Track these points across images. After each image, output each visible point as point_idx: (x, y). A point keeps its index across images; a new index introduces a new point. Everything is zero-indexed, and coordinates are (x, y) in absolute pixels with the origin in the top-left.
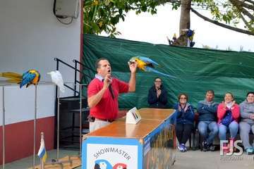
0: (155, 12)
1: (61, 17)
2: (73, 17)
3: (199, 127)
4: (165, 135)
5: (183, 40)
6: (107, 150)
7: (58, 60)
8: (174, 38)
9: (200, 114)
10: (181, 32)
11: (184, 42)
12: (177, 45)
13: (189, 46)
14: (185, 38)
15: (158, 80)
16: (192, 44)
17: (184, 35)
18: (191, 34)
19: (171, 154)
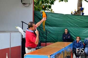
0: (67, 1)
1: (25, 4)
2: (30, 4)
7: (23, 22)
8: (75, 12)
10: (78, 9)
11: (79, 13)
12: (76, 14)
13: (81, 15)
14: (80, 11)
16: (83, 14)
17: (79, 10)
18: (82, 9)
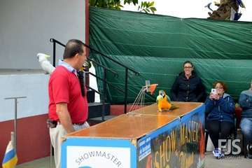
3: (242, 125)
4: (182, 136)
5: (225, 12)
6: (92, 154)
7: (55, 41)
9: (245, 109)
11: (227, 13)
12: (217, 18)
13: (232, 19)
14: (227, 8)
15: (187, 65)
16: (238, 16)
17: (227, 5)
19: (196, 161)
